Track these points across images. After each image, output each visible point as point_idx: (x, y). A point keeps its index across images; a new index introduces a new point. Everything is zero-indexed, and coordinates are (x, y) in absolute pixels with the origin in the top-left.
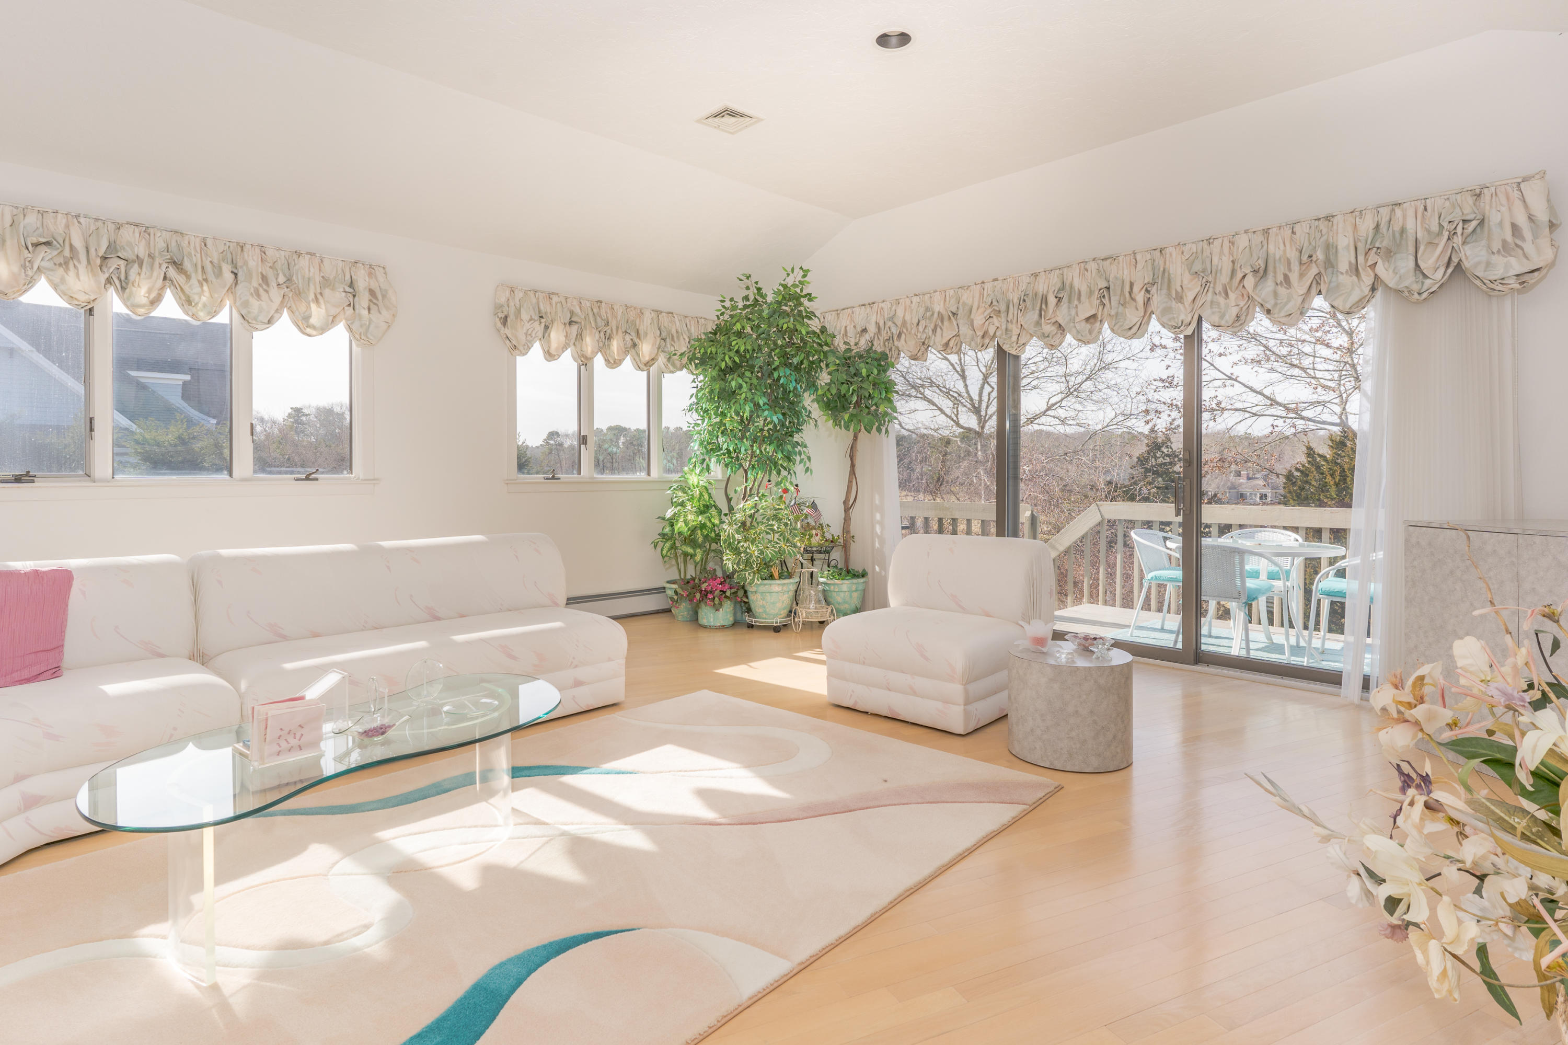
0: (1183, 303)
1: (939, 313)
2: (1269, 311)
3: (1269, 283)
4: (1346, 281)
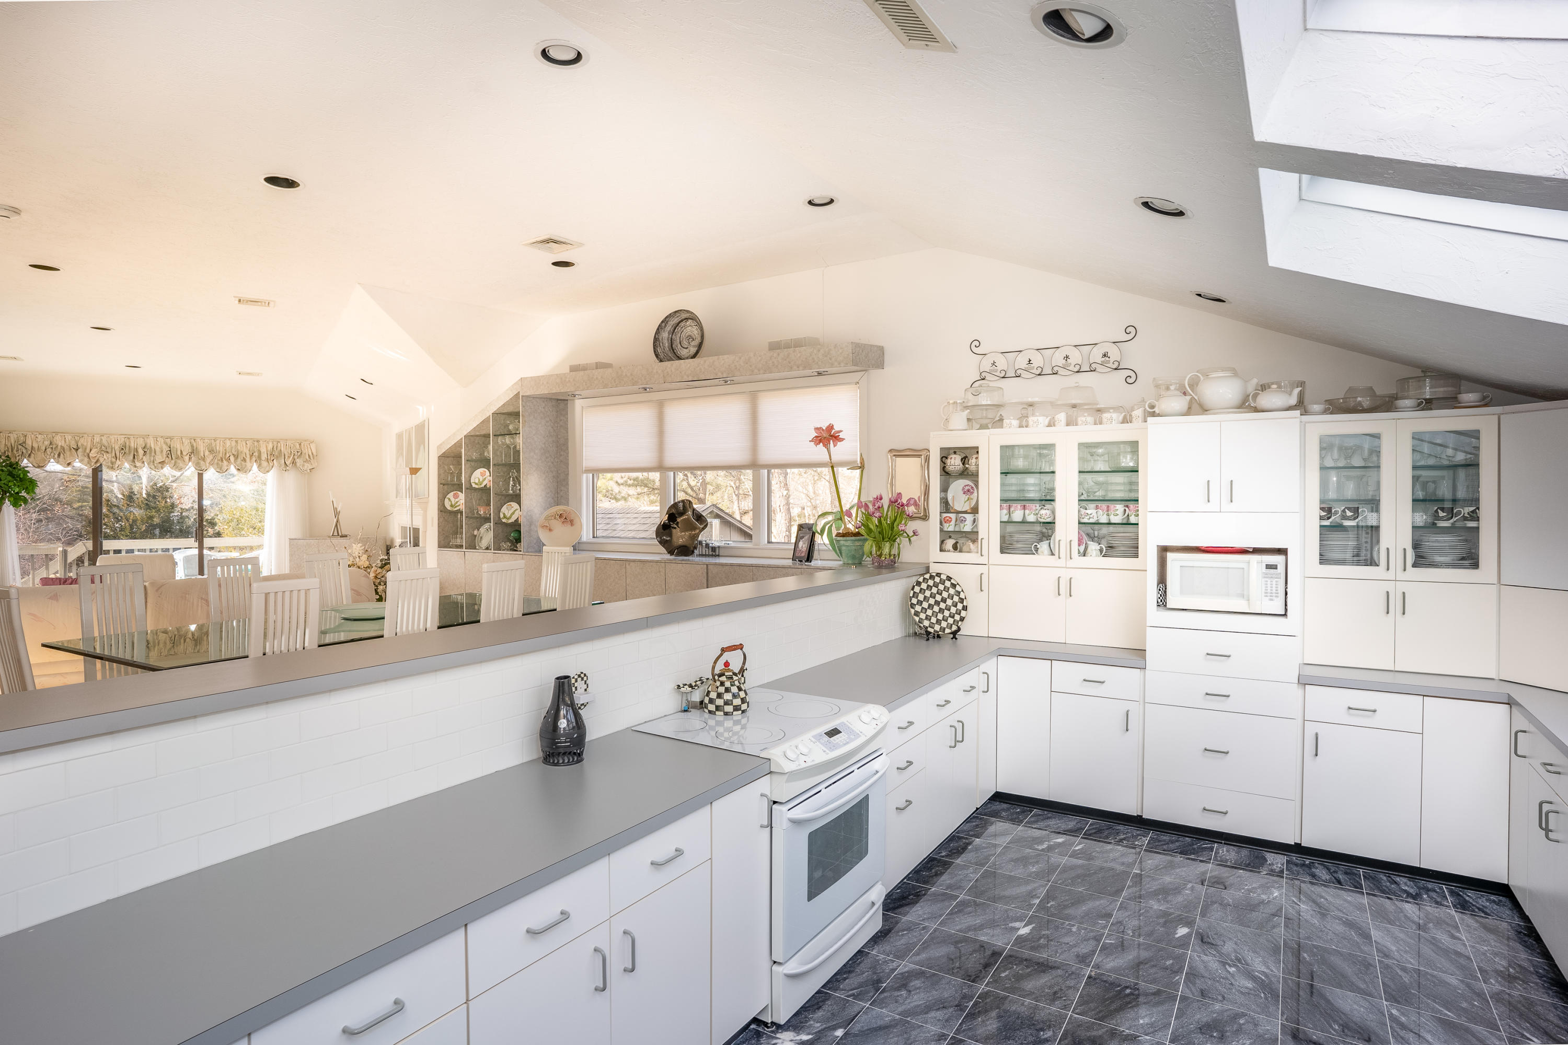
0: (205, 462)
1: (61, 446)
2: (238, 469)
3: (239, 460)
4: (264, 464)
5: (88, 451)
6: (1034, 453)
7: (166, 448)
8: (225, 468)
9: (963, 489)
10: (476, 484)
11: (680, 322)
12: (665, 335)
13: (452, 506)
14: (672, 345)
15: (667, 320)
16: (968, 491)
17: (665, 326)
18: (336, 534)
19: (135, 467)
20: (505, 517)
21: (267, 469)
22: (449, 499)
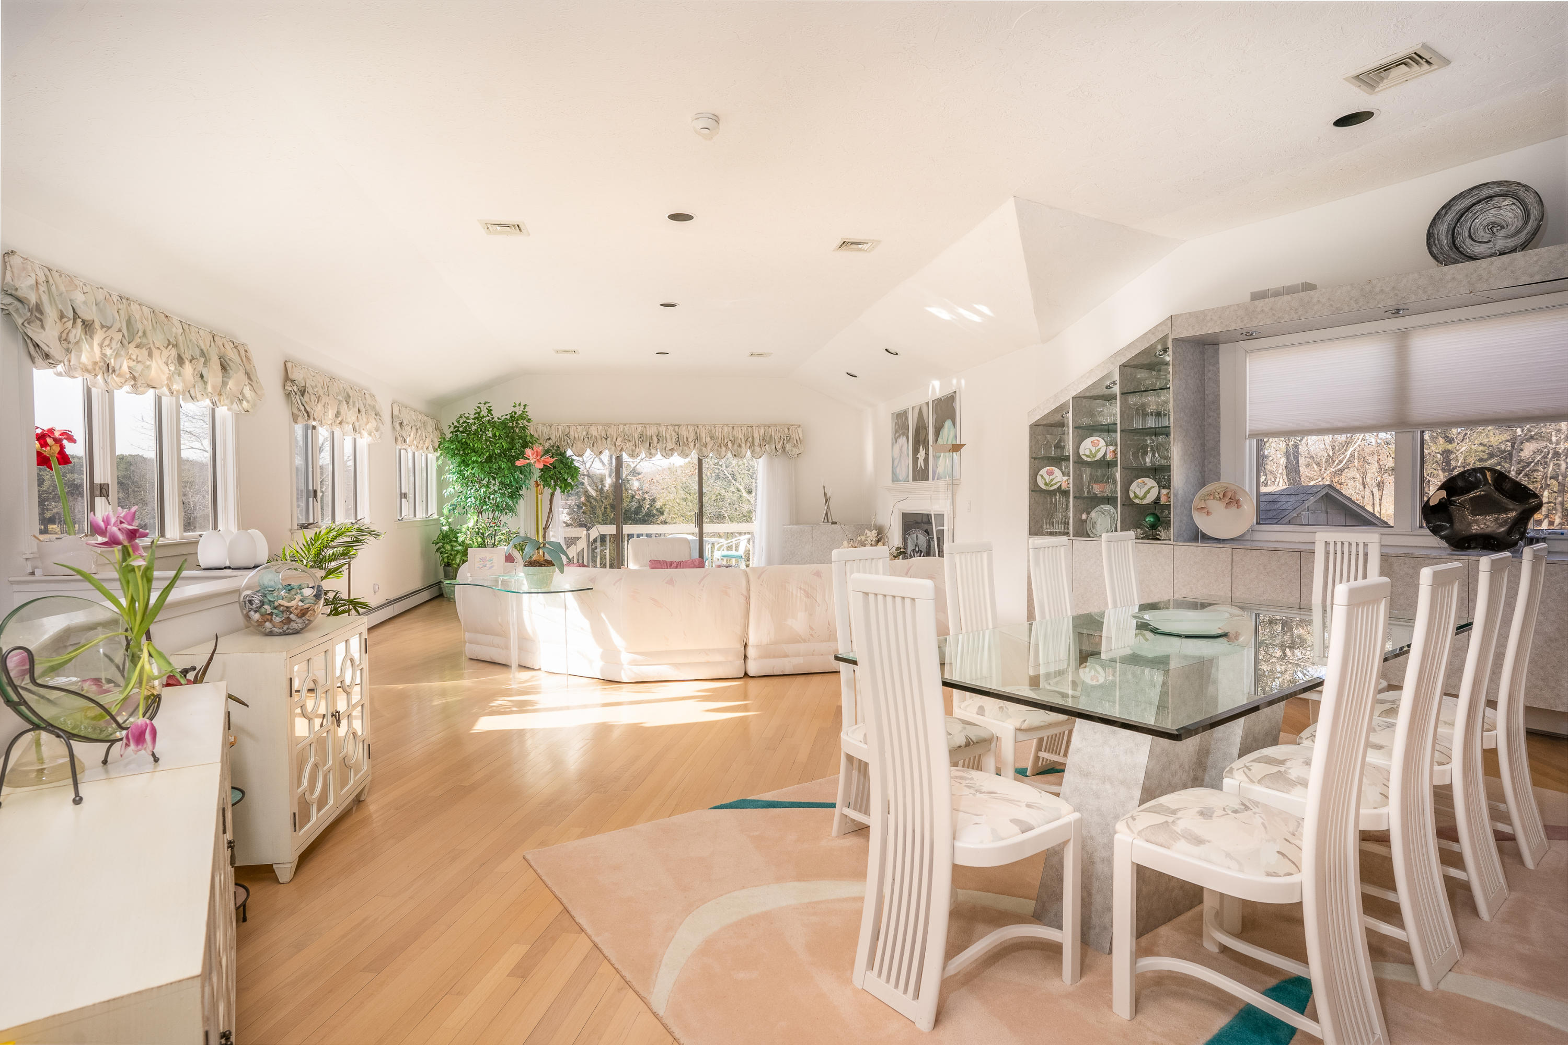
0: (705, 448)
1: (595, 436)
2: (735, 455)
3: (736, 446)
4: (757, 449)
5: (614, 440)
7: (675, 436)
8: (723, 454)
10: (1087, 456)
11: (1474, 205)
12: (1443, 228)
13: (1046, 484)
14: (1454, 241)
15: (1452, 204)
17: (1446, 213)
18: (826, 520)
19: (651, 454)
20: (1136, 496)
21: (760, 454)
22: (1042, 476)
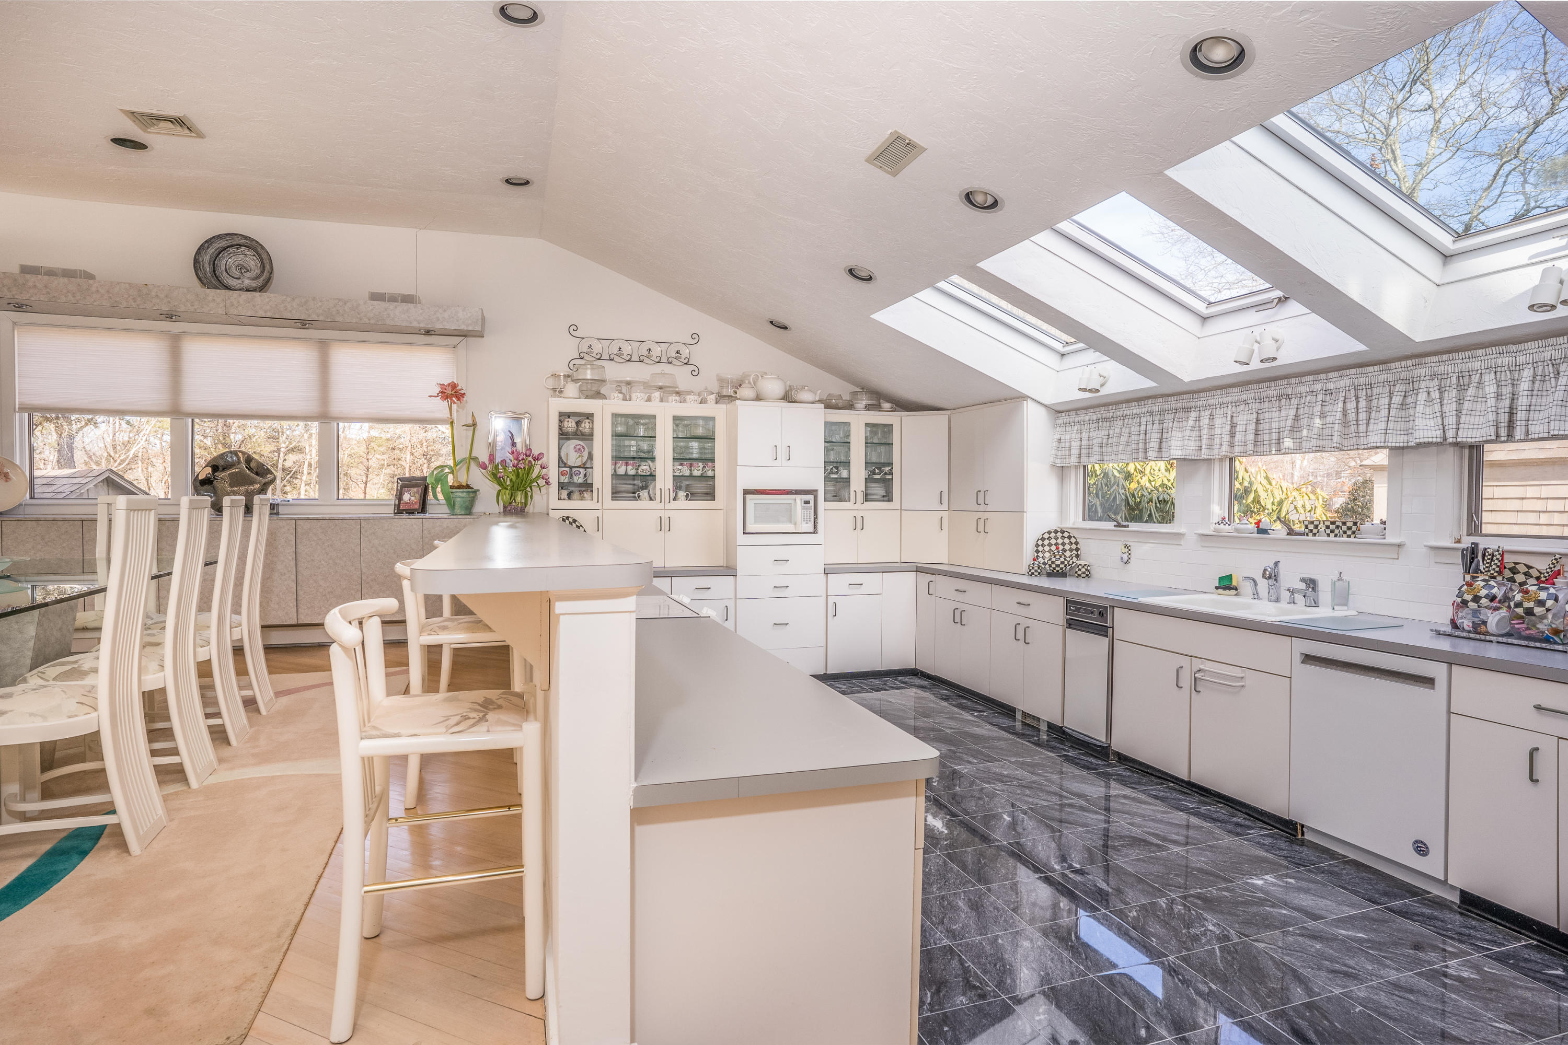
6: (631, 422)
9: (575, 447)
11: (228, 247)
12: (206, 258)
14: (214, 271)
15: (212, 241)
16: (579, 449)
17: (208, 247)
